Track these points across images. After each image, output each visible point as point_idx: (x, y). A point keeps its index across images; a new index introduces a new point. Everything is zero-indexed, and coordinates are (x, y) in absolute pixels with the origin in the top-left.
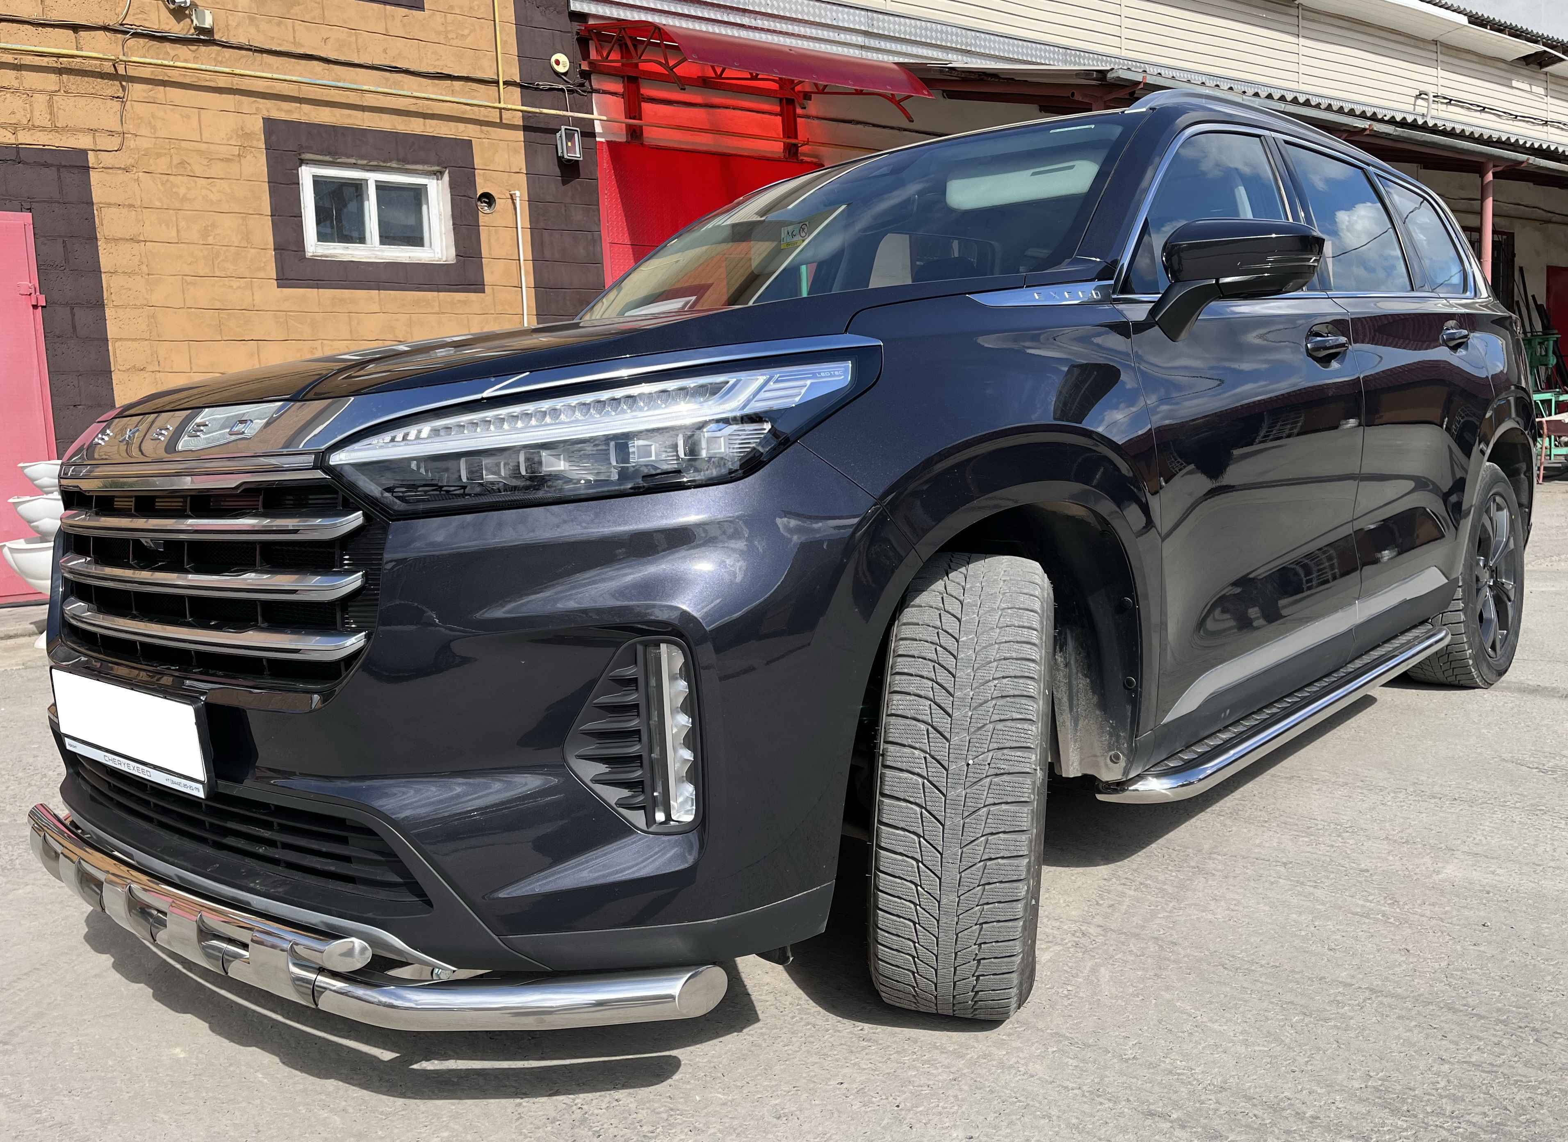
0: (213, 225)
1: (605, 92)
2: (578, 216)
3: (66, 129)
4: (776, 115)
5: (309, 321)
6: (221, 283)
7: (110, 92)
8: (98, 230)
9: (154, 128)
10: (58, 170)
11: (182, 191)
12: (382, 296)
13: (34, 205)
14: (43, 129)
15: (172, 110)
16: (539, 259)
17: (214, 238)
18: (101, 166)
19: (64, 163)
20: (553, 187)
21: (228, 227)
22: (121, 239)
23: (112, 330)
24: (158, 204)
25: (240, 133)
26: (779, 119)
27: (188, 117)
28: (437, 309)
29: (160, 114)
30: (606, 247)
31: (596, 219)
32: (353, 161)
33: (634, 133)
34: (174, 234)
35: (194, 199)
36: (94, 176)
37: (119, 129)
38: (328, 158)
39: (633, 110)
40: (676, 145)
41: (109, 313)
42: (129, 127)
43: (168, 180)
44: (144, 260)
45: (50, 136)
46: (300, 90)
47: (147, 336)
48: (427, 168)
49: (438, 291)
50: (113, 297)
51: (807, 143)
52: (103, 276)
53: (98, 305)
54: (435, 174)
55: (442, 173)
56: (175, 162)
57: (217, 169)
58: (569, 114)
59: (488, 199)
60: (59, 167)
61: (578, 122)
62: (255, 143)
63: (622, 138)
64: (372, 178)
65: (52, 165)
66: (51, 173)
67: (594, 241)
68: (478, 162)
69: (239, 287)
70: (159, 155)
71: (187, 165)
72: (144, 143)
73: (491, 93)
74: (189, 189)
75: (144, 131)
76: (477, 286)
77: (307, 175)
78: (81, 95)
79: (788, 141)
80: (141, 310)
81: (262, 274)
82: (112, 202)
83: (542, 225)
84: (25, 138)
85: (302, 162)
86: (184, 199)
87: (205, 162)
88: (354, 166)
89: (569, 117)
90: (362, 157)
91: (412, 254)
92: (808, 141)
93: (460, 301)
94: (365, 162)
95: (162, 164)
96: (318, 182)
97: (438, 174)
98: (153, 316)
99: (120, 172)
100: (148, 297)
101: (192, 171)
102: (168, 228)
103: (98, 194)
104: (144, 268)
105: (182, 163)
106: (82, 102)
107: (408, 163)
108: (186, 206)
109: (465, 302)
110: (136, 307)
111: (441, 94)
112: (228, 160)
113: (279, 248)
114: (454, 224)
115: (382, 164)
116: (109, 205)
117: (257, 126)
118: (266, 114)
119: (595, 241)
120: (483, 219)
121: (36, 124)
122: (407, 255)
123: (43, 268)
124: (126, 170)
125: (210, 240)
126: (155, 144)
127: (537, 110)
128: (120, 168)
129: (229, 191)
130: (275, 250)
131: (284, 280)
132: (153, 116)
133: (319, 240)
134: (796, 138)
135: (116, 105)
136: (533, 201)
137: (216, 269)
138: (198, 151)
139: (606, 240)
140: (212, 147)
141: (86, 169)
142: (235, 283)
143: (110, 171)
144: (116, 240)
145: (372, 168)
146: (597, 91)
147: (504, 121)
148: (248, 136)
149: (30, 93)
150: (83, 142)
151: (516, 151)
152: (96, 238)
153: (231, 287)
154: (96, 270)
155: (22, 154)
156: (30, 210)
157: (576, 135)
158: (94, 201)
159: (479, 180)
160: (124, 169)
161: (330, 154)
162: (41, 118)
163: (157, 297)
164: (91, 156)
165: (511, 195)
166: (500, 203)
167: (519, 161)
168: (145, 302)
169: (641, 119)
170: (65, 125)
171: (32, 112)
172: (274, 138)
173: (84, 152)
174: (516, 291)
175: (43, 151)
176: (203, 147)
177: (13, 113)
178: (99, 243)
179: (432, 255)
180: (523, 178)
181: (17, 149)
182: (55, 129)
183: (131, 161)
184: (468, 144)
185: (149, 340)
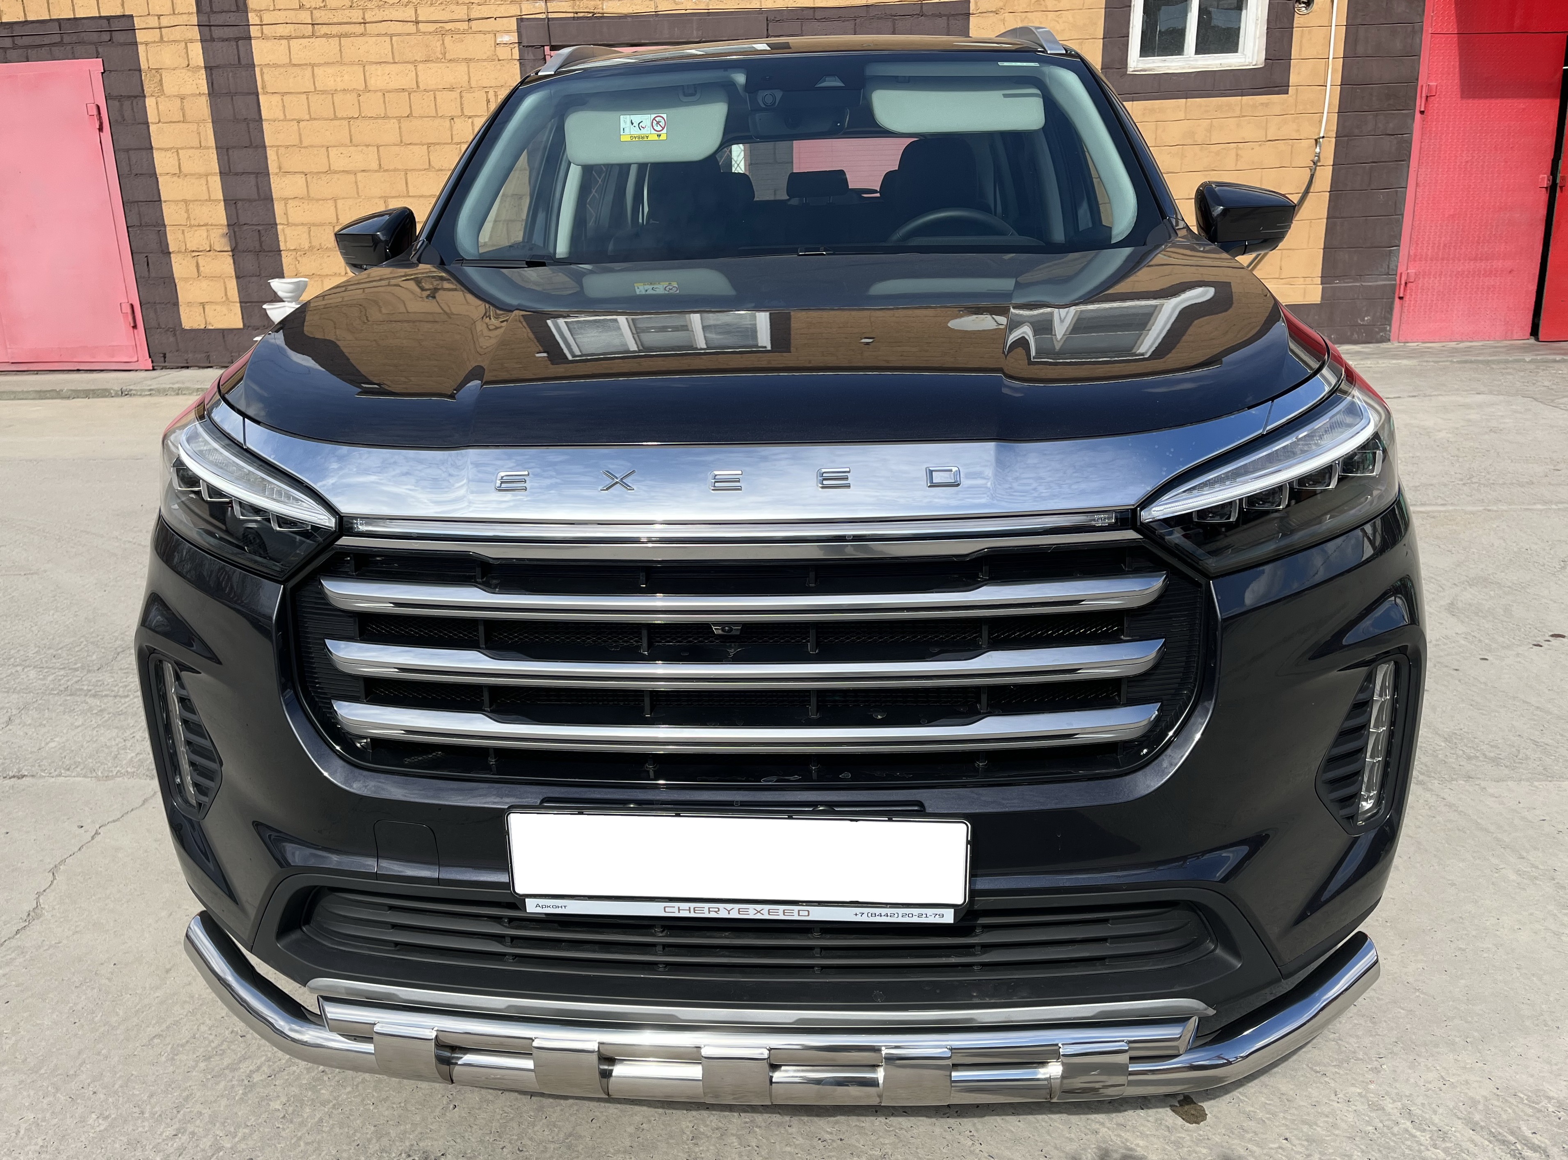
2: (1400, 8)
10: (948, 18)
12: (1189, 105)
16: (1351, 55)
19: (952, 12)
28: (1238, 113)
30: (1426, 38)
31: (1420, 9)
43: (1026, 17)
65: (945, 15)
67: (1414, 32)
76: (1282, 88)
83: (1359, 21)
91: (1222, 61)
93: (1262, 103)
99: (991, 14)
109: (1266, 105)
113: (1105, 67)
119: (1416, 31)
120: (1298, 20)
122: (1218, 62)
124: (996, 12)
129: (1072, 20)
139: (1428, 30)
141: (968, 15)
143: (984, 14)
155: (924, 7)
160: (994, 12)
166: (1318, 3)
174: (1321, 89)
179: (1243, 60)
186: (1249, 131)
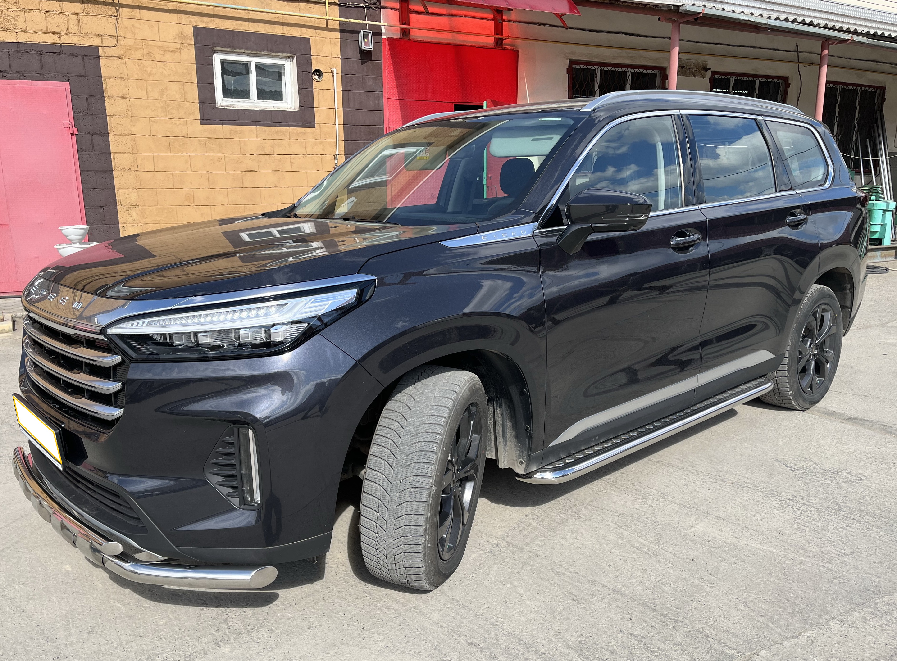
0: (166, 89)
1: (388, 8)
2: (370, 83)
3: (87, 34)
4: (491, 20)
5: (217, 143)
6: (170, 122)
7: (110, 13)
8: (105, 92)
9: (134, 33)
10: (83, 58)
11: (149, 69)
12: (258, 129)
13: (71, 78)
14: (74, 34)
15: (144, 23)
16: (346, 108)
17: (167, 96)
18: (106, 55)
19: (86, 54)
20: (356, 65)
21: (174, 90)
22: (117, 97)
23: (113, 148)
24: (136, 77)
25: (181, 35)
26: (493, 22)
27: (152, 27)
28: (288, 137)
29: (137, 25)
30: (385, 101)
31: (380, 84)
32: (243, 51)
33: (405, 32)
34: (145, 93)
35: (156, 74)
36: (102, 60)
37: (115, 34)
38: (229, 50)
39: (404, 20)
40: (429, 40)
41: (111, 138)
42: (121, 33)
43: (141, 63)
44: (129, 108)
45: (78, 39)
46: (213, 10)
47: (131, 151)
48: (284, 54)
49: (289, 127)
50: (113, 129)
51: (508, 37)
52: (108, 117)
53: (105, 134)
54: (289, 58)
55: (293, 58)
56: (145, 52)
57: (168, 57)
58: (367, 22)
59: (319, 73)
60: (83, 56)
61: (371, 27)
62: (189, 41)
63: (397, 35)
64: (254, 61)
65: (80, 55)
66: (79, 60)
67: (378, 97)
68: (313, 51)
69: (180, 124)
70: (137, 49)
71: (152, 55)
72: (128, 42)
73: (321, 9)
74: (153, 68)
75: (129, 35)
76: (310, 123)
77: (217, 59)
78: (95, 15)
79: (497, 37)
80: (128, 137)
81: (191, 117)
82: (112, 76)
83: (349, 88)
84: (65, 40)
85: (215, 52)
86: (150, 74)
87: (162, 53)
88: (243, 54)
89: (366, 24)
90: (247, 49)
91: (275, 105)
92: (509, 37)
93: (301, 132)
94: (249, 52)
95: (138, 55)
96: (223, 63)
97: (291, 58)
98: (134, 140)
99: (116, 59)
100: (132, 129)
101: (155, 59)
102: (142, 91)
103: (104, 72)
104: (129, 113)
105: (149, 53)
106: (95, 19)
107: (274, 52)
108: (151, 78)
109: (303, 133)
110: (125, 135)
111: (293, 11)
112: (174, 51)
113: (201, 102)
114: (298, 88)
115: (259, 52)
116: (110, 77)
117: (190, 31)
118: (195, 24)
119: (380, 97)
120: (315, 85)
121: (71, 32)
122: (272, 105)
123: (76, 113)
124: (119, 57)
125: (165, 97)
126: (135, 42)
127: (347, 20)
128: (116, 57)
129: (174, 69)
130: (199, 103)
131: (204, 120)
132: (133, 26)
133: (224, 97)
134: (502, 35)
135: (114, 20)
136: (345, 74)
137: (167, 114)
138: (157, 46)
139: (386, 96)
140: (165, 44)
141: (98, 57)
142: (178, 122)
143: (111, 58)
144: (114, 97)
145: (254, 55)
146: (384, 7)
147: (329, 27)
148: (184, 37)
149: (67, 14)
150: (95, 42)
151: (335, 44)
152: (104, 96)
153: (175, 124)
154: (104, 114)
155: (63, 49)
156: (68, 80)
157: (370, 35)
158: (102, 75)
159: (313, 62)
160: (118, 57)
161: (230, 47)
162: (74, 29)
163: (136, 130)
164: (100, 50)
165: (332, 71)
166: (325, 76)
167: (337, 51)
168: (130, 132)
169: (409, 25)
170: (86, 32)
171: (68, 25)
172: (199, 38)
173: (96, 48)
174: (333, 127)
175: (75, 47)
176: (160, 44)
177: (58, 26)
178: (105, 99)
179: (286, 106)
180: (339, 60)
181: (61, 46)
182: (81, 35)
183: (122, 52)
184: (307, 41)
185: (133, 153)
186: (296, 148)
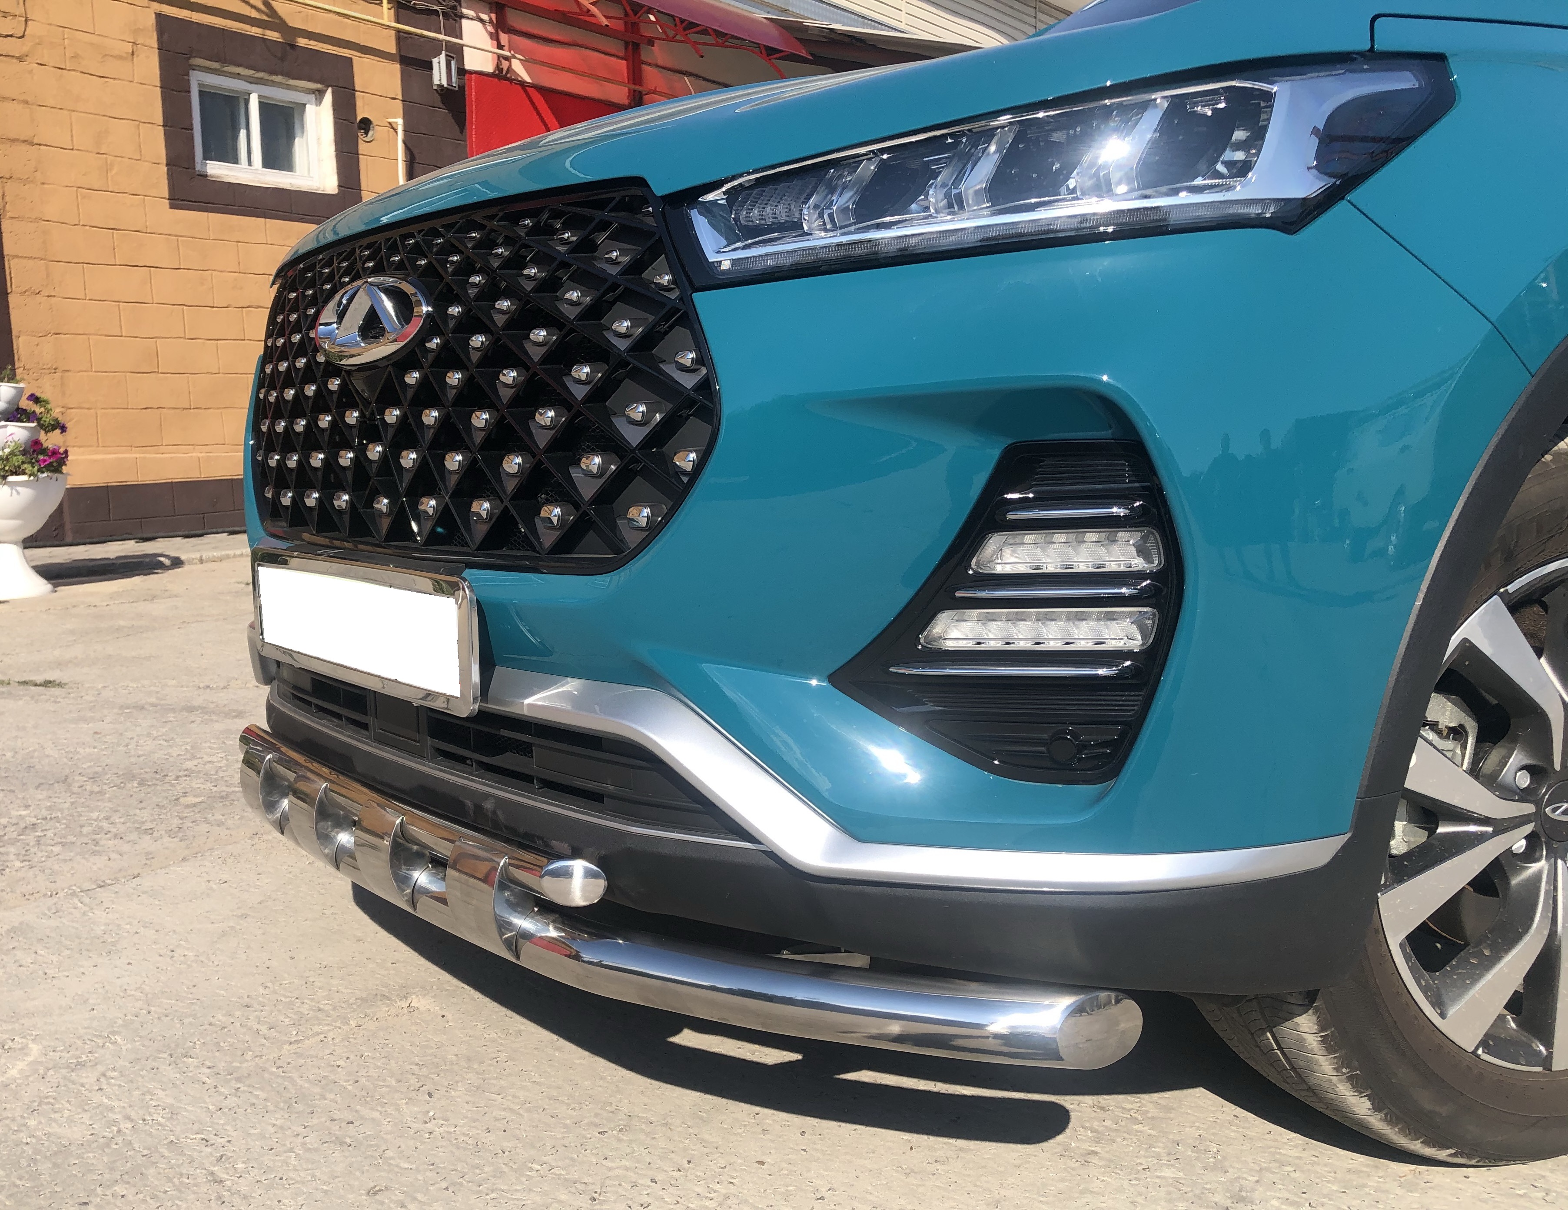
0: (107, 132)
1: (474, 19)
2: (447, 151)
4: (622, 59)
5: (199, 248)
6: (116, 200)
9: (47, 13)
11: (76, 89)
12: (268, 225)
17: (107, 147)
20: (429, 118)
21: (121, 136)
22: (16, 140)
23: (8, 245)
24: (52, 102)
25: (133, 27)
26: (625, 62)
32: (238, 70)
34: (68, 137)
35: (88, 100)
38: (215, 65)
43: (62, 76)
44: (38, 166)
47: (41, 254)
50: (9, 207)
51: (651, 91)
54: (314, 93)
55: (325, 92)
56: (69, 54)
57: (111, 68)
58: (441, 37)
59: (366, 125)
62: (148, 41)
63: (490, 67)
68: (358, 83)
69: (132, 205)
70: (53, 45)
71: (81, 60)
73: (370, 6)
74: (83, 88)
77: (196, 82)
79: (634, 87)
80: (37, 225)
81: (154, 192)
85: (192, 67)
86: (78, 99)
87: (99, 58)
88: (239, 76)
89: (442, 41)
90: (248, 67)
91: (291, 181)
94: (250, 73)
95: (55, 57)
96: (204, 91)
97: (322, 93)
98: (45, 233)
100: (44, 210)
101: (86, 66)
102: (62, 131)
104: (39, 176)
105: (76, 57)
107: (291, 78)
108: (80, 106)
110: (30, 220)
112: (121, 58)
113: (171, 163)
114: (336, 151)
115: (266, 77)
117: (149, 21)
118: (158, 8)
120: (363, 147)
124: (20, 59)
125: (101, 149)
126: (49, 31)
129: (122, 94)
130: (167, 165)
131: (177, 200)
133: (206, 158)
137: (110, 183)
138: (91, 44)
140: (106, 41)
142: (129, 200)
144: (11, 141)
145: (257, 80)
146: (466, 17)
148: (140, 32)
153: (125, 204)
157: (453, 62)
159: (359, 103)
161: (217, 60)
163: (52, 211)
165: (388, 123)
166: (377, 131)
167: (395, 87)
168: (39, 215)
172: (166, 37)
176: (96, 39)
179: (311, 183)
180: (399, 105)
184: (349, 62)
185: (44, 260)
